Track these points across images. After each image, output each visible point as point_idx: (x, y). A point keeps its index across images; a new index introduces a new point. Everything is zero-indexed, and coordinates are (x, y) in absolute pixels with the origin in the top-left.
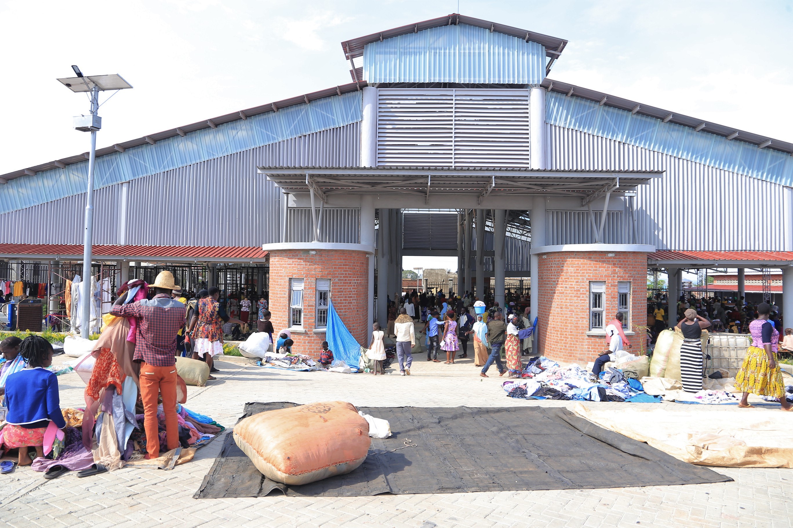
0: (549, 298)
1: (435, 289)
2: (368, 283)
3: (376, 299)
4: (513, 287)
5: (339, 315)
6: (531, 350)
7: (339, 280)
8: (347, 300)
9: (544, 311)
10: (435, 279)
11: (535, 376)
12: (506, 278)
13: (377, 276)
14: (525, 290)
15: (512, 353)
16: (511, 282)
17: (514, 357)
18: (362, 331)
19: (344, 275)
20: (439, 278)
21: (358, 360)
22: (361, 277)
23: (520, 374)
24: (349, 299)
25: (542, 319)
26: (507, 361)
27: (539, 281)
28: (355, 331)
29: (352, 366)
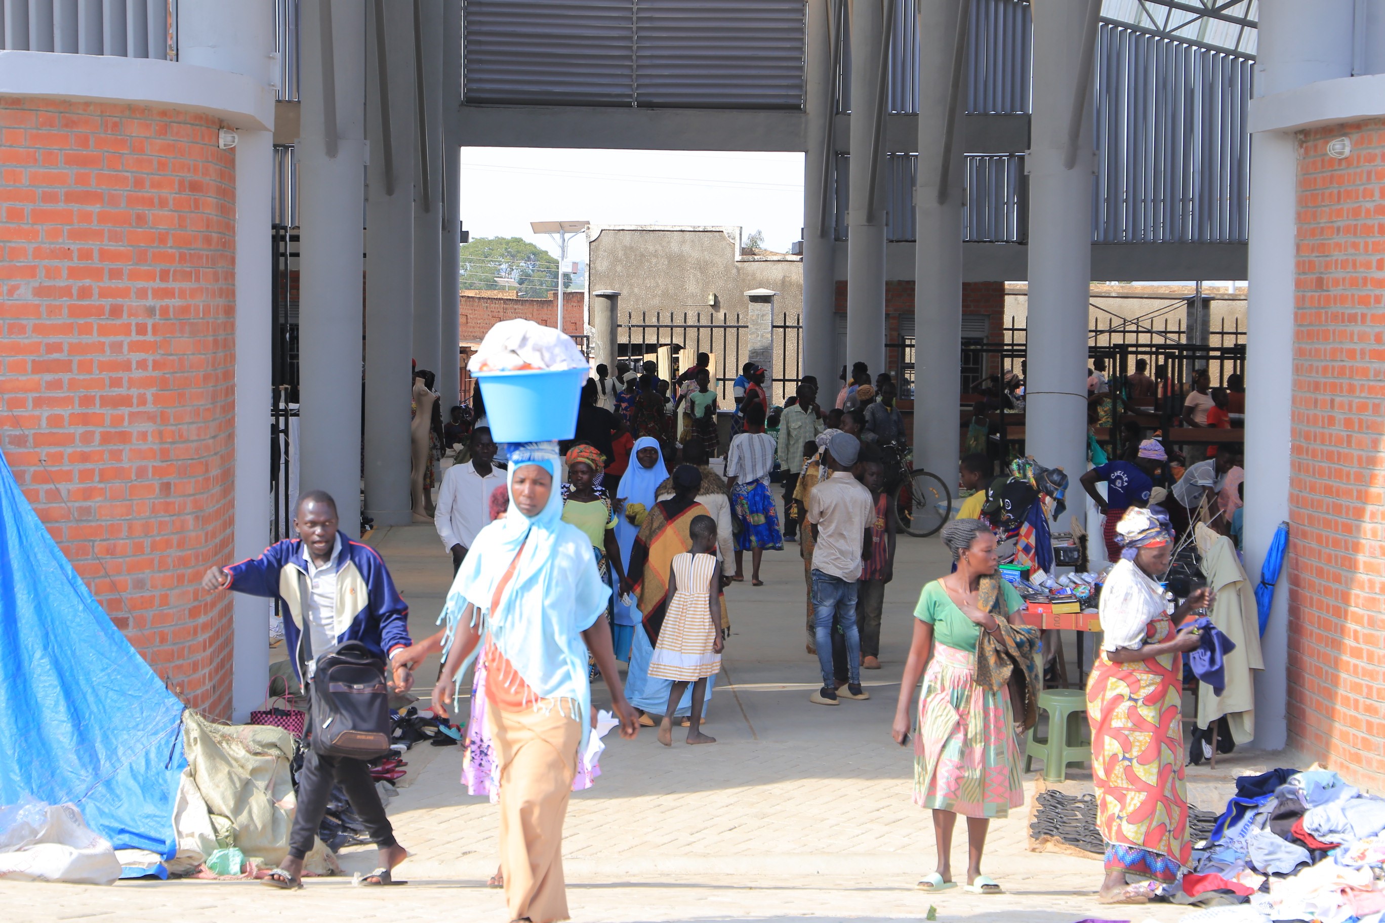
0: (1363, 407)
1: (663, 352)
2: (230, 310)
3: (287, 413)
4: (1144, 339)
5: (45, 517)
6: (1248, 723)
7: (39, 292)
8: (98, 420)
9: (1328, 490)
10: (665, 294)
11: (1265, 888)
12: (1096, 287)
13: (296, 276)
14: (1222, 359)
15: (1126, 745)
16: (1134, 309)
17: (1140, 771)
18: (194, 613)
19: (75, 262)
20: (692, 287)
21: (165, 798)
22: (187, 276)
23: (1168, 876)
24: (108, 412)
25: (1319, 539)
26: (1098, 792)
27: (1300, 302)
28: (149, 614)
29: (126, 838)
